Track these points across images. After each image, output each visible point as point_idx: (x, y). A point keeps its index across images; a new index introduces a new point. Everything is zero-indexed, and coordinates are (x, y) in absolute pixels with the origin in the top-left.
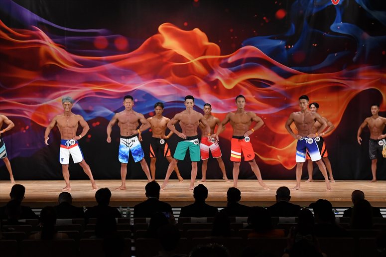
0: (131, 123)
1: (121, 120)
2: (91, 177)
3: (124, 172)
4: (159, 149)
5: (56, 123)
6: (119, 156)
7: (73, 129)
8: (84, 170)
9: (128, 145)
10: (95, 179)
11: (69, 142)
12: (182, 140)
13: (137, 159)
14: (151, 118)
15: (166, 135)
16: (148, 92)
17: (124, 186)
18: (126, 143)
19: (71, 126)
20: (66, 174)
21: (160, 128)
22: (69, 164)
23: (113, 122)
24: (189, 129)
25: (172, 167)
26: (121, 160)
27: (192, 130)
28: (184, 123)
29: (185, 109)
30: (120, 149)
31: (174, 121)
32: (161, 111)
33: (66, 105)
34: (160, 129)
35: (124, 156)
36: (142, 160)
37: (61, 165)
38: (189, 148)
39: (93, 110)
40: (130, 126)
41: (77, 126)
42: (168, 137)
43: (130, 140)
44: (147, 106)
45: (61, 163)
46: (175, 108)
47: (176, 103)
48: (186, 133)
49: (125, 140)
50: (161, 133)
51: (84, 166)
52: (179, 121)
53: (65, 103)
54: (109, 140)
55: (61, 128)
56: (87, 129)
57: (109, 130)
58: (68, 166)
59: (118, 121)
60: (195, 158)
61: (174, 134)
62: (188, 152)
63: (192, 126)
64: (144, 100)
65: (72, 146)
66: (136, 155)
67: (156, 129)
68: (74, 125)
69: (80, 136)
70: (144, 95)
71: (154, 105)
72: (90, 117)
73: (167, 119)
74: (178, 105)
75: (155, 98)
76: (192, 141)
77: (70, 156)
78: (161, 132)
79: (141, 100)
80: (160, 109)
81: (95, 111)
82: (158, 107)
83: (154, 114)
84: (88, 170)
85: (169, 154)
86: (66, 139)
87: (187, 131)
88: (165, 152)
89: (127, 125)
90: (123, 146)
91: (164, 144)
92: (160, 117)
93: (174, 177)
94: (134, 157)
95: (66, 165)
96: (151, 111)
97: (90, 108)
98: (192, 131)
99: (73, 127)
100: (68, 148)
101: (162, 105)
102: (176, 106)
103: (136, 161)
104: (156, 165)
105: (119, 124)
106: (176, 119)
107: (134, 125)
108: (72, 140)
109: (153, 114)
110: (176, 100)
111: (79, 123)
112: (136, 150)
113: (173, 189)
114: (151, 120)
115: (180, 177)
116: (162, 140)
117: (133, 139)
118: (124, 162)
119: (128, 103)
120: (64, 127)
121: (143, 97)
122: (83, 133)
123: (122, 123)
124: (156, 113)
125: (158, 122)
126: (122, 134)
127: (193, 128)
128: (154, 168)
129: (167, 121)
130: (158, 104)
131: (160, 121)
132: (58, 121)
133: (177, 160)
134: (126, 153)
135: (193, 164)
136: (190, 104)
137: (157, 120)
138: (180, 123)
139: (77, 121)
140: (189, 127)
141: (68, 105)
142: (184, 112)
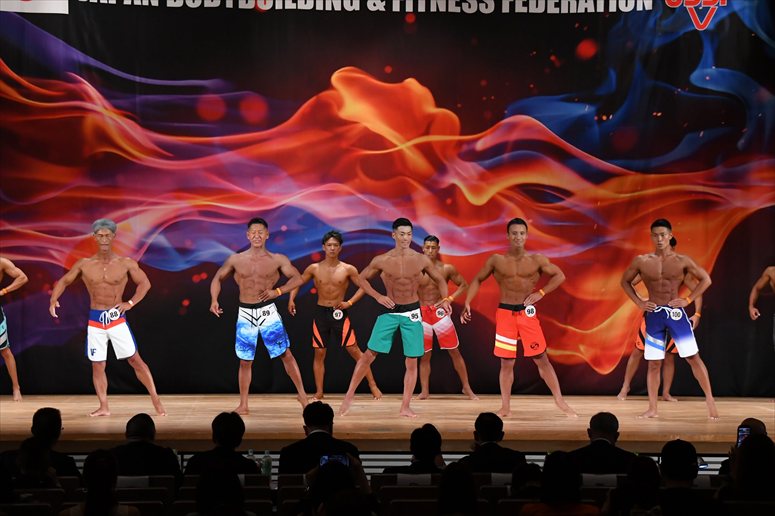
0: (261, 277)
1: (240, 270)
3: (245, 377)
4: (332, 330)
5: (80, 274)
6: (237, 345)
7: (117, 287)
8: (138, 374)
11: (108, 315)
12: (385, 310)
13: (275, 351)
16: (309, 211)
18: (250, 318)
19: (111, 281)
20: (101, 381)
21: (334, 285)
22: (107, 361)
23: (223, 272)
24: (402, 288)
25: (362, 369)
26: (240, 354)
27: (407, 290)
28: (390, 276)
30: (238, 331)
31: (368, 272)
32: (337, 249)
33: (102, 236)
34: (333, 288)
35: (247, 346)
36: (284, 355)
37: (91, 362)
38: (399, 328)
39: (193, 247)
40: (259, 283)
42: (350, 302)
43: (260, 311)
44: (306, 240)
45: (91, 358)
46: (364, 245)
47: (368, 235)
48: (394, 297)
49: (249, 311)
50: (336, 298)
51: (139, 365)
52: (380, 271)
53: (100, 232)
54: (215, 308)
55: (90, 285)
56: (145, 286)
57: (215, 288)
58: (104, 364)
59: (233, 271)
60: (414, 348)
63: (407, 281)
64: (301, 227)
65: (113, 323)
66: (273, 342)
67: (326, 288)
68: (119, 280)
69: (130, 302)
70: (299, 216)
71: (322, 237)
72: (188, 262)
73: (349, 266)
74: (371, 238)
75: (324, 224)
76: (408, 314)
78: (335, 294)
79: (295, 226)
80: (335, 245)
81: (199, 250)
82: (332, 241)
84: (146, 376)
85: (352, 340)
86: (100, 308)
87: (397, 294)
88: (344, 336)
89: (254, 281)
90: (243, 324)
91: (343, 320)
92: (334, 264)
93: (364, 389)
94: (269, 347)
95: (100, 362)
96: (314, 252)
97: (188, 244)
98: (408, 294)
99: (117, 282)
100: (106, 328)
101: (340, 238)
102: (368, 241)
103: (272, 356)
106: (374, 268)
108: (113, 310)
110: (367, 227)
111: (129, 274)
112: (272, 333)
113: (359, 414)
114: (315, 268)
115: (375, 388)
116: (337, 311)
117: (266, 308)
118: (246, 358)
119: (257, 233)
120: (97, 283)
121: (299, 222)
122: (136, 295)
123: (243, 276)
124: (327, 252)
125: (329, 272)
126: (243, 300)
127: (409, 287)
128: (322, 370)
129: (348, 270)
130: (331, 235)
131: (334, 271)
132: (85, 270)
133: (374, 353)
134: (251, 338)
135: (407, 363)
136: (406, 237)
137: (328, 269)
138: (383, 275)
139: (126, 271)
140: (400, 284)
141: (107, 235)
142: (390, 253)
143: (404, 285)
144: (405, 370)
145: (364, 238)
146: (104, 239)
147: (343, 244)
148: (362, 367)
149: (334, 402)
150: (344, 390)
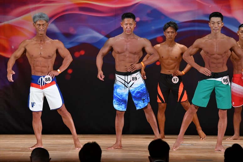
0: (131, 53)
1: (116, 49)
2: (74, 131)
3: (120, 123)
4: (171, 90)
5: (25, 51)
6: (114, 100)
7: (50, 60)
8: (64, 120)
9: (126, 84)
10: (78, 132)
11: (43, 79)
12: (204, 77)
13: (140, 105)
14: (159, 45)
15: (181, 70)
16: (155, 7)
17: (119, 143)
18: (124, 82)
19: (46, 56)
20: (38, 125)
21: (172, 59)
22: (43, 112)
23: (104, 50)
24: (215, 61)
25: (189, 118)
26: (116, 106)
27: (220, 63)
28: (208, 53)
29: (209, 32)
30: (115, 90)
31: (193, 49)
32: (173, 35)
33: (40, 25)
34: (171, 61)
35: (121, 101)
36: (146, 107)
37: (32, 112)
38: (214, 89)
39: (75, 32)
40: (129, 57)
41: (55, 56)
42: (183, 72)
43: (130, 78)
44: (153, 28)
45: (31, 108)
46: (194, 31)
47: (196, 24)
48: (210, 68)
49: (123, 77)
50: (173, 68)
51: (64, 114)
52: (200, 49)
53: (38, 23)
54: (101, 75)
55: (31, 58)
56: (68, 60)
57: (99, 62)
58: (41, 114)
59: (111, 49)
60: (223, 103)
61: (192, 69)
62: (213, 96)
63: (219, 57)
64: (149, 19)
65: (47, 85)
66: (139, 99)
67: (167, 62)
68: (51, 55)
69: (58, 70)
70: (149, 11)
71: (162, 26)
72: (71, 43)
73: (182, 46)
74: (198, 26)
75: (165, 16)
76: (220, 79)
77: (45, 99)
78: (173, 65)
79: (145, 18)
80: (172, 32)
81: (79, 35)
82: (169, 29)
83: (164, 39)
84: (69, 120)
85: (185, 98)
86: (39, 74)
87: (212, 65)
88: (180, 94)
89: (125, 56)
90: (119, 86)
91: (179, 84)
92: (172, 44)
93: (192, 131)
94: (135, 102)
95: (38, 112)
96: (159, 36)
97: (71, 30)
98: (220, 65)
99: (50, 57)
100: (42, 88)
101: (175, 26)
102: (196, 28)
103: (138, 108)
104: (167, 114)
105: (113, 54)
106: (196, 48)
107: (136, 56)
108: (47, 77)
109: (162, 39)
110: (196, 19)
111: (57, 52)
112: (138, 92)
113: (191, 149)
114: (159, 48)
115: (201, 132)
116: (175, 77)
117: (134, 75)
118: (121, 109)
119: (128, 24)
120: (36, 58)
121: (148, 15)
122: (62, 66)
123: (118, 53)
124: (167, 37)
125: (168, 51)
126: (118, 69)
127: (221, 61)
128: (164, 118)
129: (182, 49)
130: (169, 24)
131: (172, 50)
132: (28, 49)
133: (196, 107)
134: (124, 96)
135: (220, 114)
136: (216, 25)
137: (167, 48)
138: (202, 53)
139: (55, 49)
140: (215, 58)
141: (43, 25)
142: (207, 37)
143: (217, 59)
144: (219, 118)
145: (194, 26)
146: (41, 27)
147: (178, 31)
148: (188, 116)
149: (170, 141)
150: (177, 133)
